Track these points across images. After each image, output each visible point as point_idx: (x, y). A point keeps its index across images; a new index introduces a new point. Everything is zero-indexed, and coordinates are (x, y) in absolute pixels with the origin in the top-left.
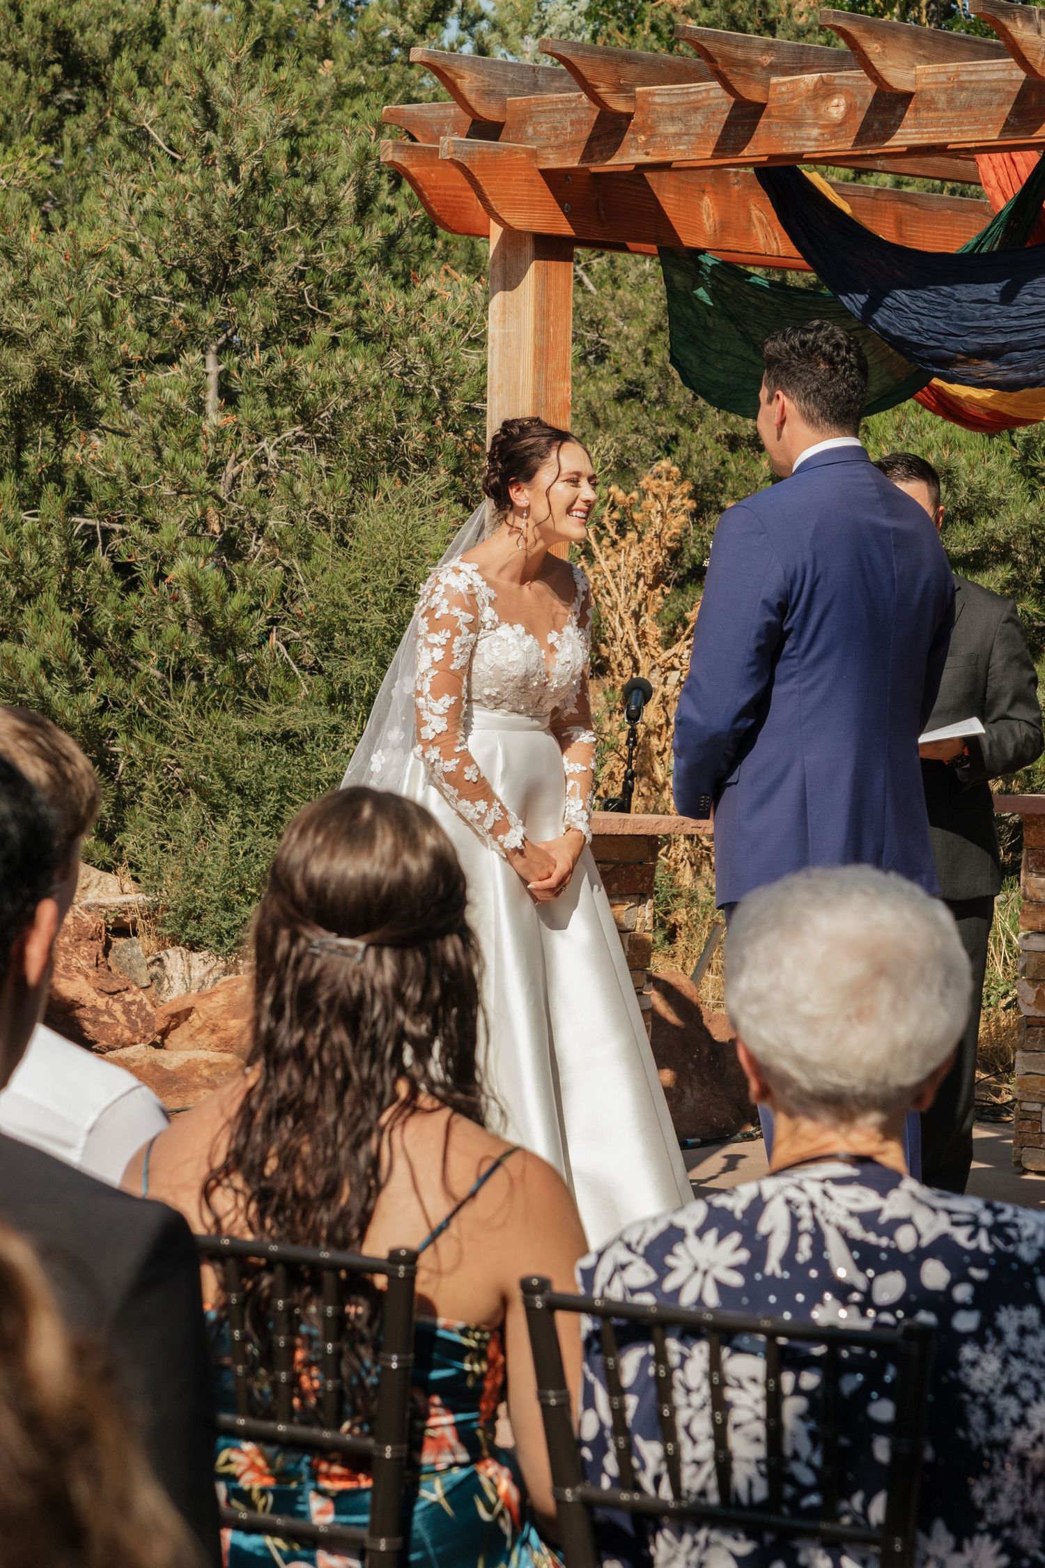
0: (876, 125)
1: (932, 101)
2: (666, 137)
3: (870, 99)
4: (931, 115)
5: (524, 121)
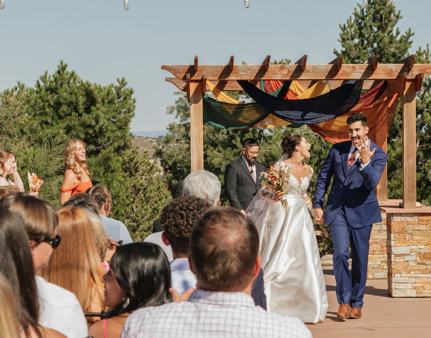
0: (295, 75)
1: (309, 71)
2: (242, 75)
3: (294, 70)
4: (309, 74)
5: (203, 70)
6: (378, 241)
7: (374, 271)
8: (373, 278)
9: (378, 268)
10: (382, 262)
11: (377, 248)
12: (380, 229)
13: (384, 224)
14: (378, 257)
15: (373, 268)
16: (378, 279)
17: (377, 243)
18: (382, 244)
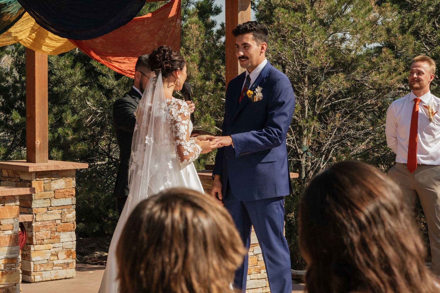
6: (48, 223)
7: (42, 269)
8: (41, 280)
9: (47, 264)
10: (52, 255)
11: (46, 235)
12: (50, 205)
13: (55, 197)
14: (48, 248)
15: (41, 265)
16: (46, 281)
17: (45, 226)
18: (52, 228)
